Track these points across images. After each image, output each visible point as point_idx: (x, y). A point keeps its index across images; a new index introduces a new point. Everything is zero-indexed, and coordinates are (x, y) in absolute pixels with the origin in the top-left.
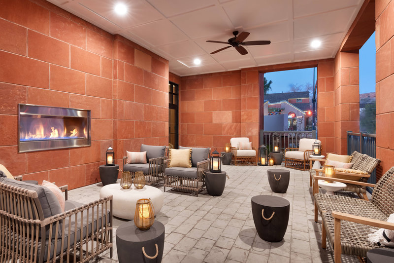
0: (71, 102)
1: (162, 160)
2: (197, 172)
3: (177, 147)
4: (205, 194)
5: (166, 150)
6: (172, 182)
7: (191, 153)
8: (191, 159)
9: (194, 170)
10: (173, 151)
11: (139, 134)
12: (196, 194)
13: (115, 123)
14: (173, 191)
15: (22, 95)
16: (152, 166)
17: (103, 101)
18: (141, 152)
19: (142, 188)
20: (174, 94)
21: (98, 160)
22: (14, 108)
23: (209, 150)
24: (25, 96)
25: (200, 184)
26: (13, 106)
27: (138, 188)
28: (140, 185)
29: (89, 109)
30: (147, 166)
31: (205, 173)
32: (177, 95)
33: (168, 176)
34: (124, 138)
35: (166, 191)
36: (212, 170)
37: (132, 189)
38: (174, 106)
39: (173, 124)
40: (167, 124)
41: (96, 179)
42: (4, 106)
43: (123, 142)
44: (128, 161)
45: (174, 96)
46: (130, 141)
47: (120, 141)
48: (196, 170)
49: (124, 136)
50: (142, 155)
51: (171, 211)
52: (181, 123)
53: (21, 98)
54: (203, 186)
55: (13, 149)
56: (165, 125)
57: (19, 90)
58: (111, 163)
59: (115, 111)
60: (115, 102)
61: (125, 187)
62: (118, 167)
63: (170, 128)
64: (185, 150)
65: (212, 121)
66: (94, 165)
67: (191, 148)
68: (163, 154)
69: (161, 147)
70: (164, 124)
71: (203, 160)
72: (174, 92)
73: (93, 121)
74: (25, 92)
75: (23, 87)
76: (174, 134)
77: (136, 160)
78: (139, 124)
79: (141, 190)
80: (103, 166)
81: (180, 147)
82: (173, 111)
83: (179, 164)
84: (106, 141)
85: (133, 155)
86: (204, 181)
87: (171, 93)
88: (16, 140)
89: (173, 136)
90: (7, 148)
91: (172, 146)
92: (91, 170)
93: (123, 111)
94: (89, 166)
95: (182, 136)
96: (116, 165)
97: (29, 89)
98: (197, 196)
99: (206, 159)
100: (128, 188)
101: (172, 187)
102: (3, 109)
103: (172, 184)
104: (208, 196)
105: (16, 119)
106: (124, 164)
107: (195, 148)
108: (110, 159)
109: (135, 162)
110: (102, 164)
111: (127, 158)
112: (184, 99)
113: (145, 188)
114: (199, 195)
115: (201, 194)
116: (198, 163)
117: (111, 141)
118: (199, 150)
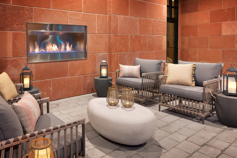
0: (70, 19)
1: (158, 75)
2: (204, 93)
3: (176, 62)
4: (214, 122)
5: (162, 64)
6: (168, 101)
7: (194, 69)
8: (194, 76)
9: (199, 90)
10: (171, 66)
11: (134, 48)
12: (201, 120)
13: (110, 38)
14: (170, 111)
15: (30, 15)
16: (146, 81)
17: (98, 17)
18: (134, 65)
19: (130, 106)
20: (173, 7)
21: (94, 72)
22: (24, 26)
23: (221, 66)
24: (32, 16)
25: (208, 107)
26: (23, 25)
27: (125, 106)
28: (128, 103)
29: (85, 25)
30: (139, 81)
31: (215, 95)
32: (176, 8)
33: (163, 94)
34: (119, 51)
35: (161, 110)
36: (226, 92)
37: (119, 106)
38: (173, 19)
39: (172, 39)
40: (165, 38)
41: (92, 89)
42: (17, 25)
43: (118, 56)
44: (121, 75)
45: (173, 9)
46: (125, 54)
47: (115, 55)
48: (202, 91)
49: (119, 49)
50: (135, 69)
51: (166, 138)
52: (181, 36)
53: (29, 17)
54: (211, 111)
55: (24, 60)
56: (162, 39)
57: (28, 11)
58: (105, 76)
59: (110, 26)
60: (110, 17)
61: (112, 103)
62: (111, 80)
63: (168, 42)
64: (187, 65)
65: (221, 33)
66: (91, 76)
67: (194, 63)
68: (159, 69)
69: (156, 61)
70: (162, 37)
71: (212, 78)
72: (173, 5)
73: (89, 35)
74: (32, 12)
75: (31, 8)
76: (173, 49)
77: (129, 74)
78: (134, 37)
79: (129, 109)
80: (97, 78)
81: (180, 61)
82: (172, 25)
83: (178, 81)
84: (101, 54)
85: (126, 69)
86: (212, 104)
87: (169, 7)
88: (26, 52)
89: (172, 50)
90: (19, 59)
91: (171, 60)
92: (88, 81)
93: (117, 25)
94: (85, 77)
95: (183, 50)
96: (109, 78)
97: (35, 9)
98: (203, 123)
99: (216, 78)
100: (115, 105)
101: (168, 107)
102: (16, 27)
103: (169, 103)
104: (219, 126)
105: (26, 35)
106: (116, 77)
107: (200, 63)
108: (104, 72)
109: (127, 75)
110: (98, 75)
111: (119, 71)
112: (184, 12)
113: (134, 108)
114: (205, 121)
115: (209, 120)
116: (205, 83)
117: (106, 54)
118: (205, 66)
